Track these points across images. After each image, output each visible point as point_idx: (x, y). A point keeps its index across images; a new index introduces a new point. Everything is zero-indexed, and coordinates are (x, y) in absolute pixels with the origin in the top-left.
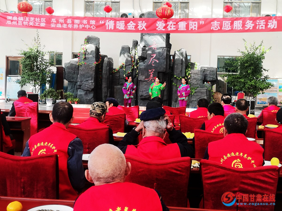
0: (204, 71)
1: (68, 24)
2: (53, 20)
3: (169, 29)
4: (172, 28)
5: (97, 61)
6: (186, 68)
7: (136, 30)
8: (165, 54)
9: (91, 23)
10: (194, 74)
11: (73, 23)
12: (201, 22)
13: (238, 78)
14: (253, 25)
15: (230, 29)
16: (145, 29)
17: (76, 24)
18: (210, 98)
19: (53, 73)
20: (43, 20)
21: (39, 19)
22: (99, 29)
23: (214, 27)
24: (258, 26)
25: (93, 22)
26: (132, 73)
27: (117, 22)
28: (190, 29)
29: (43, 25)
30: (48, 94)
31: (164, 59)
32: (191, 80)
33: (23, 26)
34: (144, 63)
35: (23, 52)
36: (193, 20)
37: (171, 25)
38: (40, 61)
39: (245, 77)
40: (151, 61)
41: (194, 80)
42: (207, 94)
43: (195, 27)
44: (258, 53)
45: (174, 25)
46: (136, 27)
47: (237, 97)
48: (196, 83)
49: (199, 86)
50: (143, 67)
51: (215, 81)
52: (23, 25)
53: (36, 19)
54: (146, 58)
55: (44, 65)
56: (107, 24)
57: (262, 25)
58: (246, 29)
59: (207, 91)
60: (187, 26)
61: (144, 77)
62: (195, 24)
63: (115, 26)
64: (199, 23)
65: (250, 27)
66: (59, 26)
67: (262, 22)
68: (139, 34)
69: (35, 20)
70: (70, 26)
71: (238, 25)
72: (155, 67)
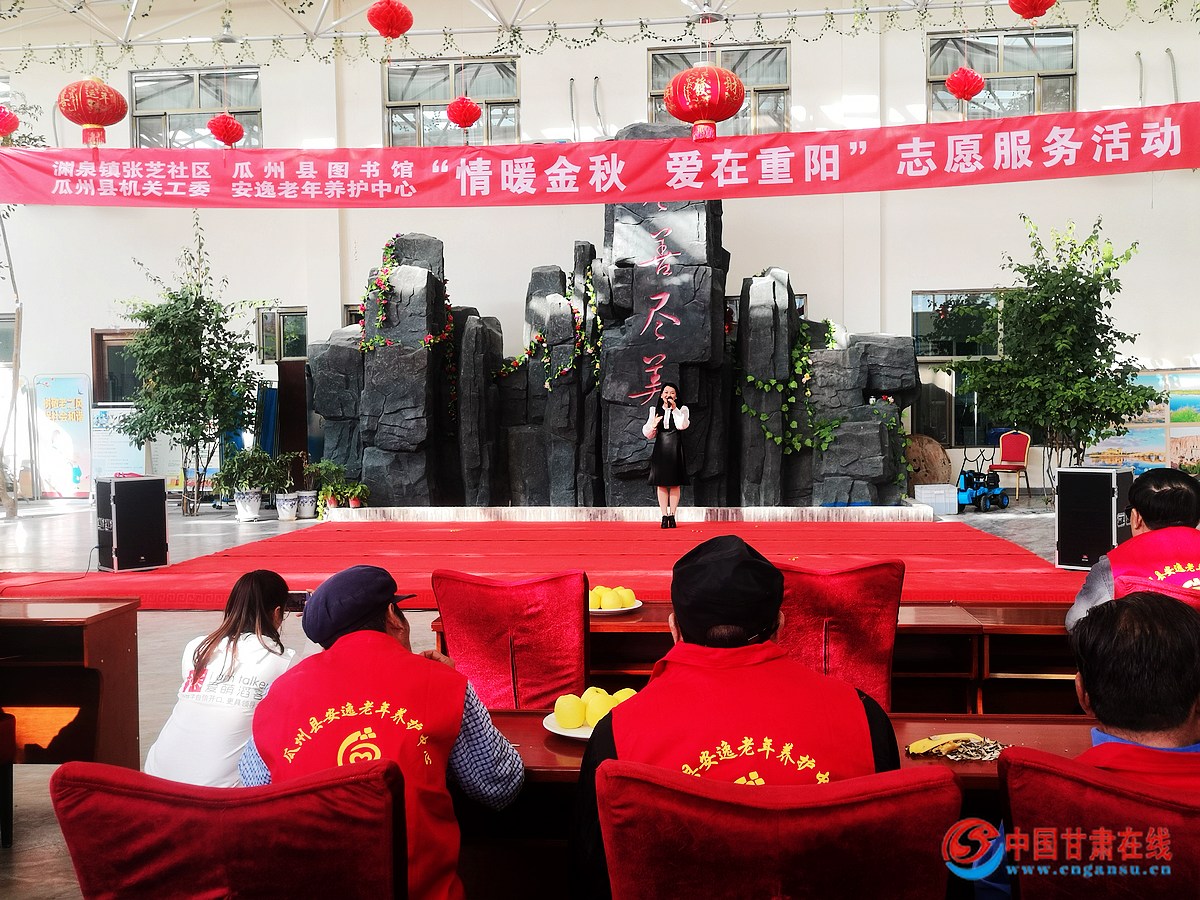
0: (865, 354)
1: (301, 182)
2: (243, 169)
3: (722, 182)
4: (735, 175)
5: (433, 331)
6: (792, 346)
7: (585, 193)
8: (707, 289)
9: (396, 175)
10: (826, 365)
11: (322, 177)
12: (853, 146)
13: (1011, 373)
14: (1078, 145)
15: (981, 167)
16: (622, 187)
17: (334, 180)
18: (896, 462)
19: (264, 389)
20: (201, 169)
21: (182, 167)
22: (428, 194)
23: (910, 164)
24: (1099, 149)
25: (404, 169)
26: (576, 373)
27: (504, 163)
28: (808, 179)
29: (199, 189)
30: (241, 470)
31: (703, 312)
32: (815, 389)
33: (121, 199)
34: (623, 332)
36: (817, 138)
37: (729, 163)
38: (211, 341)
39: (1039, 368)
40: (653, 318)
41: (826, 391)
42: (882, 445)
43: (829, 167)
45: (741, 162)
46: (583, 177)
47: (999, 451)
48: (834, 402)
49: (850, 416)
50: (619, 346)
51: (912, 394)
52: (119, 194)
53: (173, 169)
54: (629, 312)
56: (461, 174)
57: (1117, 145)
58: (1048, 164)
59: (881, 435)
60: (797, 166)
61: (624, 388)
62: (829, 155)
63: (495, 180)
64: (844, 151)
65: (1066, 157)
66: (266, 190)
67: (1117, 134)
68: (598, 210)
69: (165, 172)
70: (311, 190)
71: (1012, 148)
72: (666, 347)
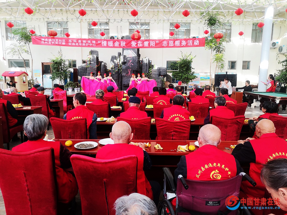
0: (159, 70)
1: (79, 43)
2: (70, 41)
3: (139, 46)
4: (141, 45)
5: (97, 65)
6: (149, 68)
7: (120, 46)
8: (137, 60)
9: (93, 43)
10: (154, 71)
11: (82, 42)
12: (157, 42)
13: (178, 73)
14: (186, 43)
15: (173, 45)
16: (125, 46)
17: (84, 43)
18: (163, 85)
19: (71, 72)
20: (64, 40)
21: (61, 40)
22: (97, 46)
23: (164, 44)
24: (188, 44)
26: (118, 71)
27: (108, 42)
28: (151, 46)
29: (64, 44)
30: (69, 85)
31: (136, 63)
32: (152, 75)
33: (52, 44)
34: (125, 66)
35: (52, 60)
36: (152, 40)
37: (140, 43)
38: (63, 65)
39: (182, 72)
40: (129, 64)
41: (154, 75)
42: (161, 82)
43: (153, 45)
44: (189, 59)
45: (142, 43)
46: (120, 44)
47: (178, 84)
48: (155, 77)
49: (157, 78)
50: (124, 68)
51: (166, 75)
52: (51, 44)
53: (60, 40)
54: (126, 63)
55: (66, 67)
56: (102, 43)
57: (191, 43)
58: (182, 45)
59: (161, 81)
60: (149, 44)
61: (125, 74)
62: (153, 43)
63: (107, 44)
64: (155, 42)
65: (184, 45)
66: (74, 44)
67: (191, 42)
68: (122, 49)
69: (58, 41)
70: (80, 44)
71: (177, 43)
72: (131, 68)
